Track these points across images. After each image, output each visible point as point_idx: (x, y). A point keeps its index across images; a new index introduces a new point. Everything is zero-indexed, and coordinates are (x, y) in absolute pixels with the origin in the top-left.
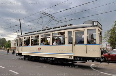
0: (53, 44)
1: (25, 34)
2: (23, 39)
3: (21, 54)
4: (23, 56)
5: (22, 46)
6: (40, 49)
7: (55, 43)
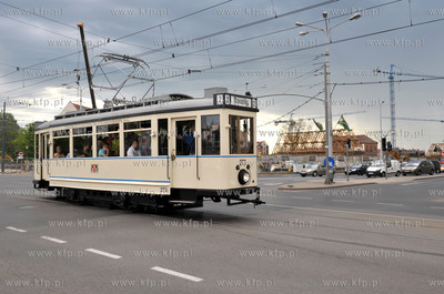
0: (126, 155)
1: (57, 118)
2: (51, 138)
3: (48, 182)
4: (52, 189)
5: (48, 157)
6: (95, 168)
7: (131, 150)
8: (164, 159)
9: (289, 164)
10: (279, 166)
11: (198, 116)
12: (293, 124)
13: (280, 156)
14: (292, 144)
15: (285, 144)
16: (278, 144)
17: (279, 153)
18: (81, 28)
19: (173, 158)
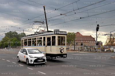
2: (24, 41)
5: (23, 46)
7: (38, 44)
8: (44, 47)
9: (112, 49)
10: (108, 50)
11: (51, 36)
12: (111, 35)
13: (108, 46)
14: (112, 42)
15: (109, 42)
16: (106, 42)
17: (107, 45)
18: (44, 7)
19: (46, 46)
